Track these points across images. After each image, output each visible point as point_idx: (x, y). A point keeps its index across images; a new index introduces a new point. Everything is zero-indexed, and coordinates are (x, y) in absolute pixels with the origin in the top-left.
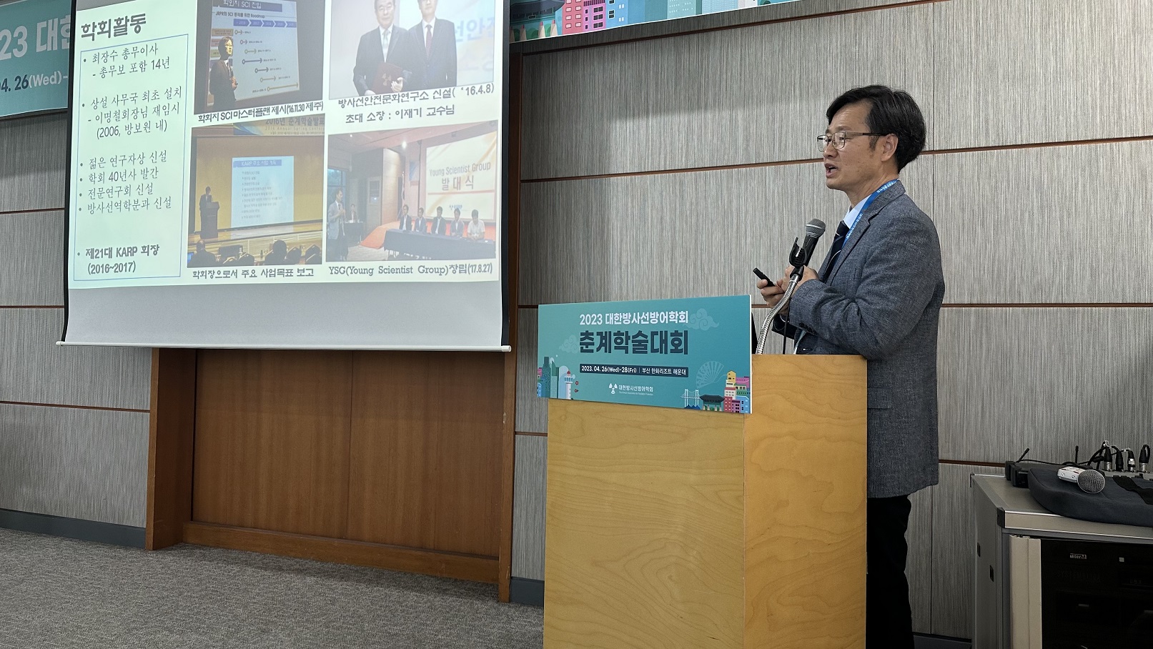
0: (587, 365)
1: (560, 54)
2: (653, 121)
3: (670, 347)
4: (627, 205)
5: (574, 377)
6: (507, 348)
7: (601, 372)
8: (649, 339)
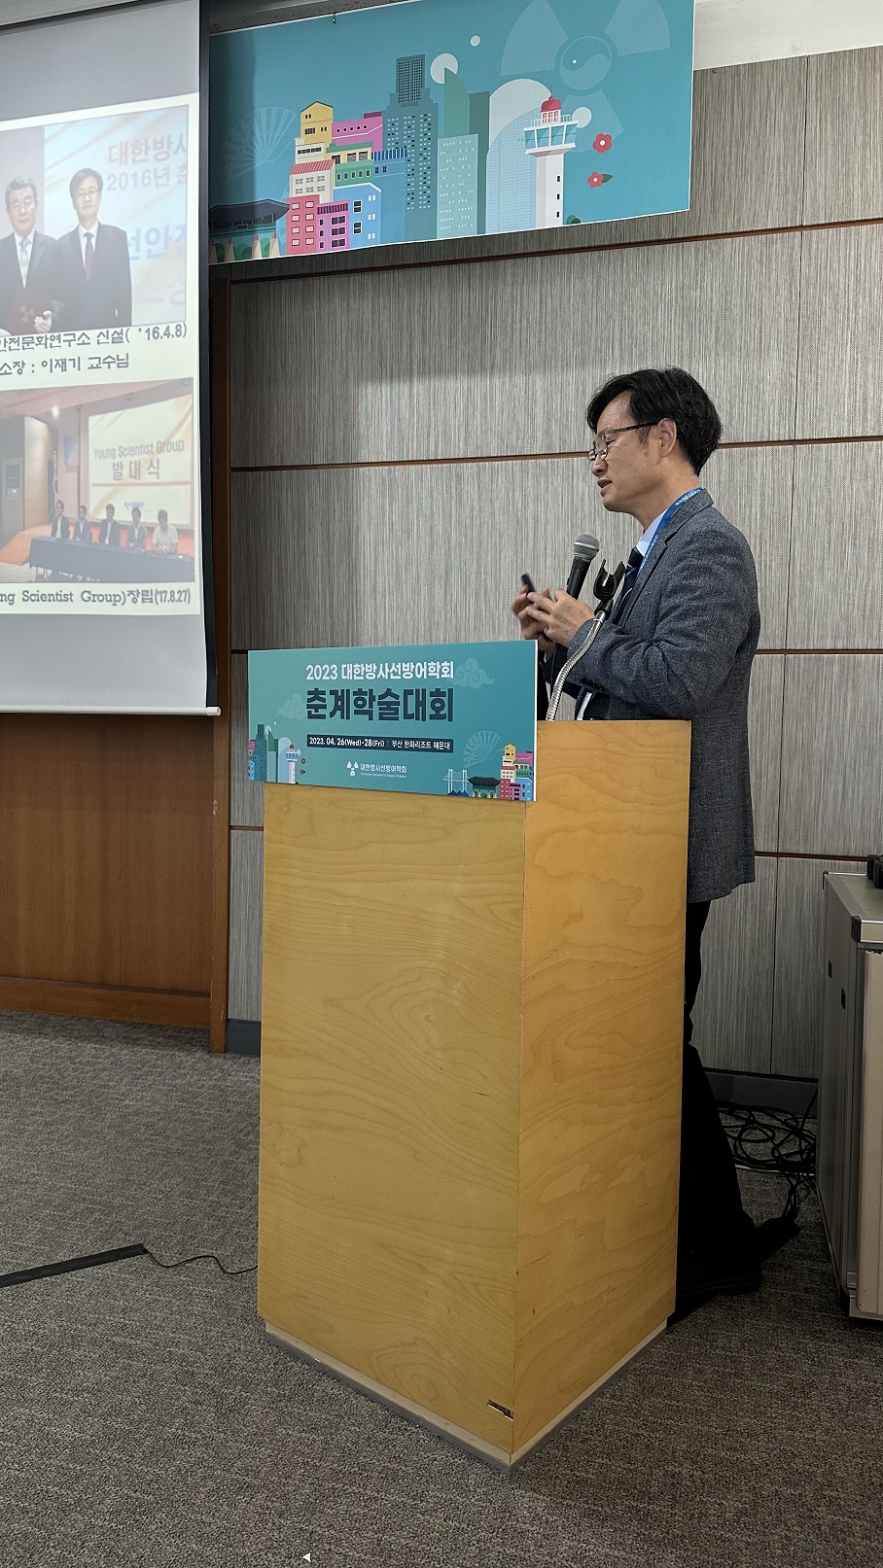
0: (317, 736)
1: (285, 284)
2: (419, 386)
3: (429, 711)
4: (383, 508)
5: (299, 752)
6: (214, 711)
7: (336, 746)
8: (401, 700)
